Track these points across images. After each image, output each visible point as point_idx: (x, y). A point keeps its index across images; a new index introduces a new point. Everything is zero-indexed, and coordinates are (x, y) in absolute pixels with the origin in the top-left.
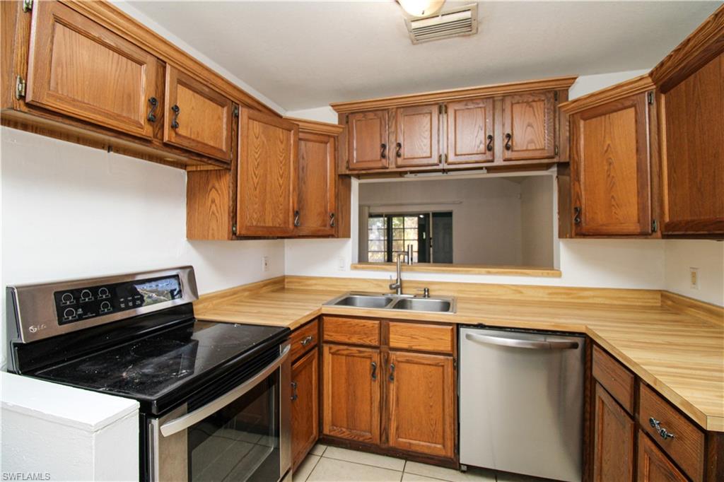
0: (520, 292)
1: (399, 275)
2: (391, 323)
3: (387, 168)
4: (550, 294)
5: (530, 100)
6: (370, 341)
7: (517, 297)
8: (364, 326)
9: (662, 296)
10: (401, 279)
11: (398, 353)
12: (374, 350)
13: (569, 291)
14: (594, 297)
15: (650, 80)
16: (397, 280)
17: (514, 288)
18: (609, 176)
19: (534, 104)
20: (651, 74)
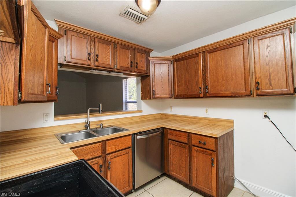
0: (132, 119)
1: (88, 120)
2: (107, 142)
3: (90, 65)
4: (140, 118)
5: (142, 52)
6: (97, 154)
7: (131, 121)
8: (94, 147)
9: (161, 114)
10: (89, 122)
11: (111, 155)
12: (99, 158)
13: (144, 116)
14: (149, 117)
15: (172, 58)
16: (87, 122)
17: (130, 118)
18: (161, 81)
19: (143, 54)
20: (173, 56)
